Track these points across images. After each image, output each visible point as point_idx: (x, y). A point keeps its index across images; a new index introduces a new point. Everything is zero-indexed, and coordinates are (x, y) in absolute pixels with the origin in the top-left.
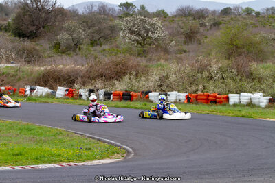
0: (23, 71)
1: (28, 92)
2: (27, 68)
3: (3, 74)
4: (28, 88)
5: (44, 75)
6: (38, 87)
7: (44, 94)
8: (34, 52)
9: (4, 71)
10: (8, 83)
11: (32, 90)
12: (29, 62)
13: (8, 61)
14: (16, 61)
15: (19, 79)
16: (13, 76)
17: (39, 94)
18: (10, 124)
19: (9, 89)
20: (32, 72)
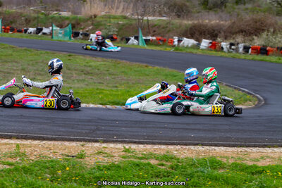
0: (173, 24)
1: (176, 43)
2: (177, 21)
3: (156, 25)
4: (176, 39)
5: (191, 29)
6: (185, 39)
7: (190, 45)
8: (184, 7)
9: (156, 23)
10: (159, 34)
11: (179, 41)
12: (179, 16)
13: (161, 15)
14: (167, 14)
15: (169, 31)
16: (163, 28)
17: (185, 45)
18: (158, 69)
19: (160, 40)
20: (180, 26)
